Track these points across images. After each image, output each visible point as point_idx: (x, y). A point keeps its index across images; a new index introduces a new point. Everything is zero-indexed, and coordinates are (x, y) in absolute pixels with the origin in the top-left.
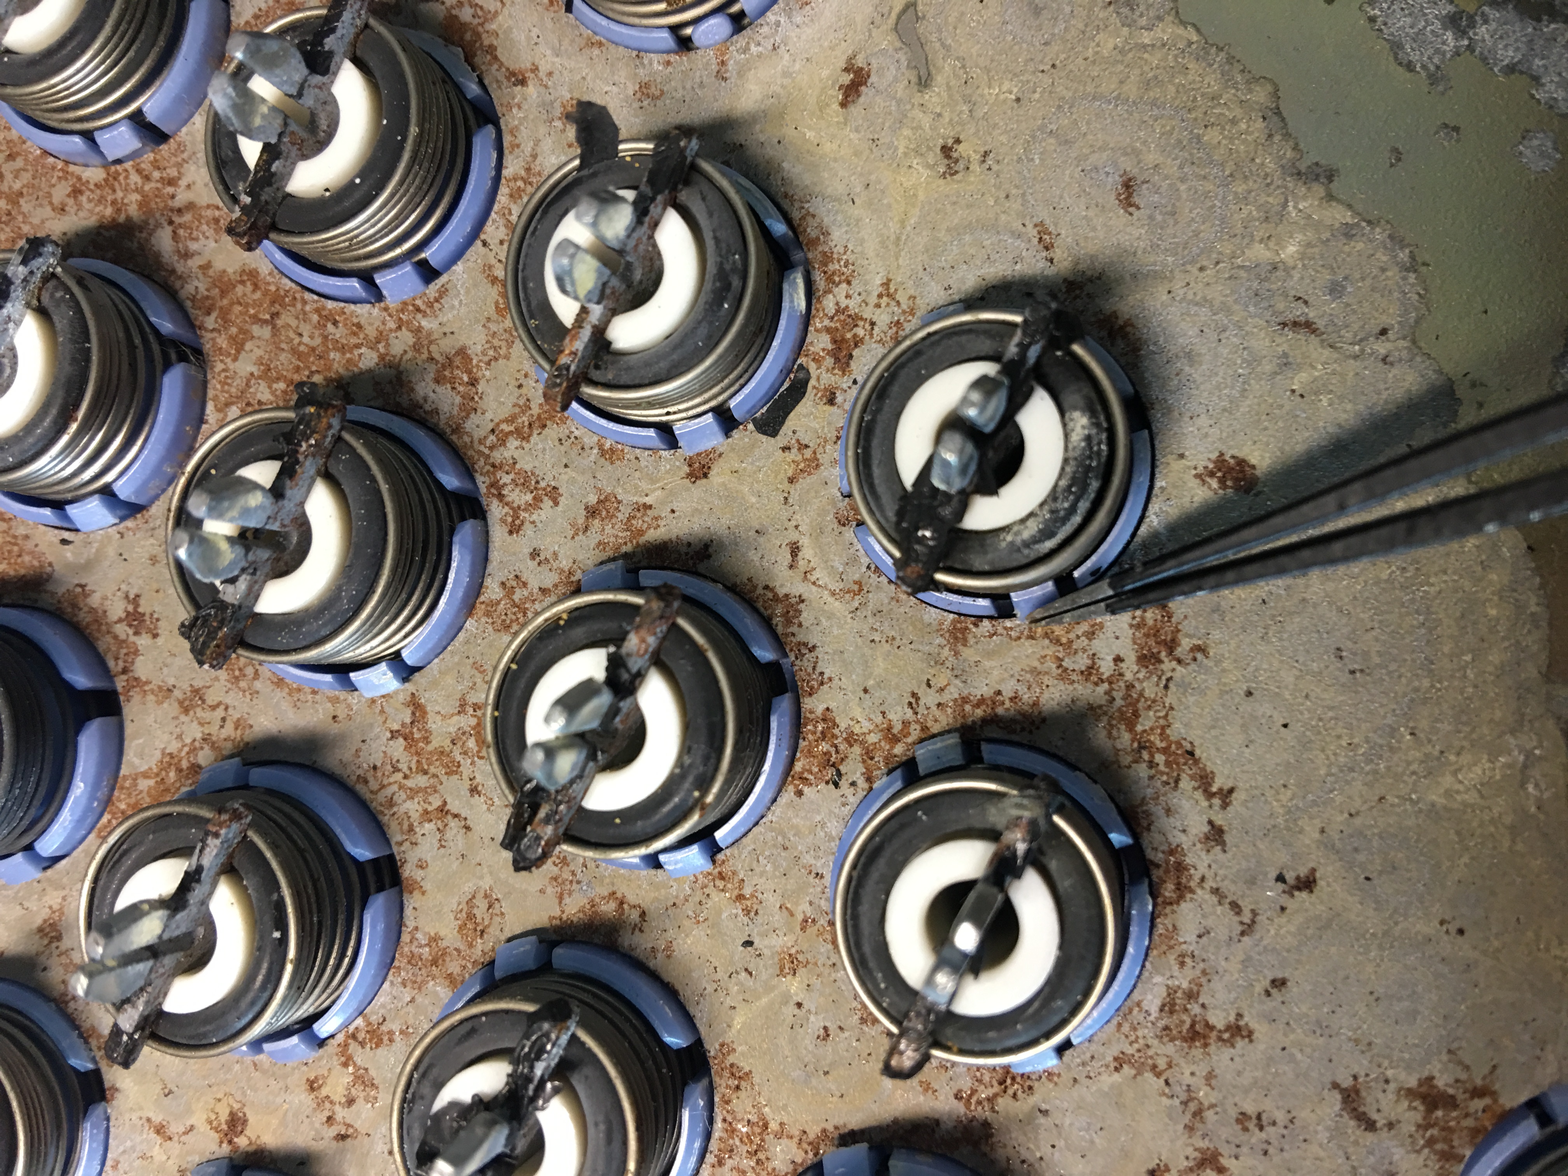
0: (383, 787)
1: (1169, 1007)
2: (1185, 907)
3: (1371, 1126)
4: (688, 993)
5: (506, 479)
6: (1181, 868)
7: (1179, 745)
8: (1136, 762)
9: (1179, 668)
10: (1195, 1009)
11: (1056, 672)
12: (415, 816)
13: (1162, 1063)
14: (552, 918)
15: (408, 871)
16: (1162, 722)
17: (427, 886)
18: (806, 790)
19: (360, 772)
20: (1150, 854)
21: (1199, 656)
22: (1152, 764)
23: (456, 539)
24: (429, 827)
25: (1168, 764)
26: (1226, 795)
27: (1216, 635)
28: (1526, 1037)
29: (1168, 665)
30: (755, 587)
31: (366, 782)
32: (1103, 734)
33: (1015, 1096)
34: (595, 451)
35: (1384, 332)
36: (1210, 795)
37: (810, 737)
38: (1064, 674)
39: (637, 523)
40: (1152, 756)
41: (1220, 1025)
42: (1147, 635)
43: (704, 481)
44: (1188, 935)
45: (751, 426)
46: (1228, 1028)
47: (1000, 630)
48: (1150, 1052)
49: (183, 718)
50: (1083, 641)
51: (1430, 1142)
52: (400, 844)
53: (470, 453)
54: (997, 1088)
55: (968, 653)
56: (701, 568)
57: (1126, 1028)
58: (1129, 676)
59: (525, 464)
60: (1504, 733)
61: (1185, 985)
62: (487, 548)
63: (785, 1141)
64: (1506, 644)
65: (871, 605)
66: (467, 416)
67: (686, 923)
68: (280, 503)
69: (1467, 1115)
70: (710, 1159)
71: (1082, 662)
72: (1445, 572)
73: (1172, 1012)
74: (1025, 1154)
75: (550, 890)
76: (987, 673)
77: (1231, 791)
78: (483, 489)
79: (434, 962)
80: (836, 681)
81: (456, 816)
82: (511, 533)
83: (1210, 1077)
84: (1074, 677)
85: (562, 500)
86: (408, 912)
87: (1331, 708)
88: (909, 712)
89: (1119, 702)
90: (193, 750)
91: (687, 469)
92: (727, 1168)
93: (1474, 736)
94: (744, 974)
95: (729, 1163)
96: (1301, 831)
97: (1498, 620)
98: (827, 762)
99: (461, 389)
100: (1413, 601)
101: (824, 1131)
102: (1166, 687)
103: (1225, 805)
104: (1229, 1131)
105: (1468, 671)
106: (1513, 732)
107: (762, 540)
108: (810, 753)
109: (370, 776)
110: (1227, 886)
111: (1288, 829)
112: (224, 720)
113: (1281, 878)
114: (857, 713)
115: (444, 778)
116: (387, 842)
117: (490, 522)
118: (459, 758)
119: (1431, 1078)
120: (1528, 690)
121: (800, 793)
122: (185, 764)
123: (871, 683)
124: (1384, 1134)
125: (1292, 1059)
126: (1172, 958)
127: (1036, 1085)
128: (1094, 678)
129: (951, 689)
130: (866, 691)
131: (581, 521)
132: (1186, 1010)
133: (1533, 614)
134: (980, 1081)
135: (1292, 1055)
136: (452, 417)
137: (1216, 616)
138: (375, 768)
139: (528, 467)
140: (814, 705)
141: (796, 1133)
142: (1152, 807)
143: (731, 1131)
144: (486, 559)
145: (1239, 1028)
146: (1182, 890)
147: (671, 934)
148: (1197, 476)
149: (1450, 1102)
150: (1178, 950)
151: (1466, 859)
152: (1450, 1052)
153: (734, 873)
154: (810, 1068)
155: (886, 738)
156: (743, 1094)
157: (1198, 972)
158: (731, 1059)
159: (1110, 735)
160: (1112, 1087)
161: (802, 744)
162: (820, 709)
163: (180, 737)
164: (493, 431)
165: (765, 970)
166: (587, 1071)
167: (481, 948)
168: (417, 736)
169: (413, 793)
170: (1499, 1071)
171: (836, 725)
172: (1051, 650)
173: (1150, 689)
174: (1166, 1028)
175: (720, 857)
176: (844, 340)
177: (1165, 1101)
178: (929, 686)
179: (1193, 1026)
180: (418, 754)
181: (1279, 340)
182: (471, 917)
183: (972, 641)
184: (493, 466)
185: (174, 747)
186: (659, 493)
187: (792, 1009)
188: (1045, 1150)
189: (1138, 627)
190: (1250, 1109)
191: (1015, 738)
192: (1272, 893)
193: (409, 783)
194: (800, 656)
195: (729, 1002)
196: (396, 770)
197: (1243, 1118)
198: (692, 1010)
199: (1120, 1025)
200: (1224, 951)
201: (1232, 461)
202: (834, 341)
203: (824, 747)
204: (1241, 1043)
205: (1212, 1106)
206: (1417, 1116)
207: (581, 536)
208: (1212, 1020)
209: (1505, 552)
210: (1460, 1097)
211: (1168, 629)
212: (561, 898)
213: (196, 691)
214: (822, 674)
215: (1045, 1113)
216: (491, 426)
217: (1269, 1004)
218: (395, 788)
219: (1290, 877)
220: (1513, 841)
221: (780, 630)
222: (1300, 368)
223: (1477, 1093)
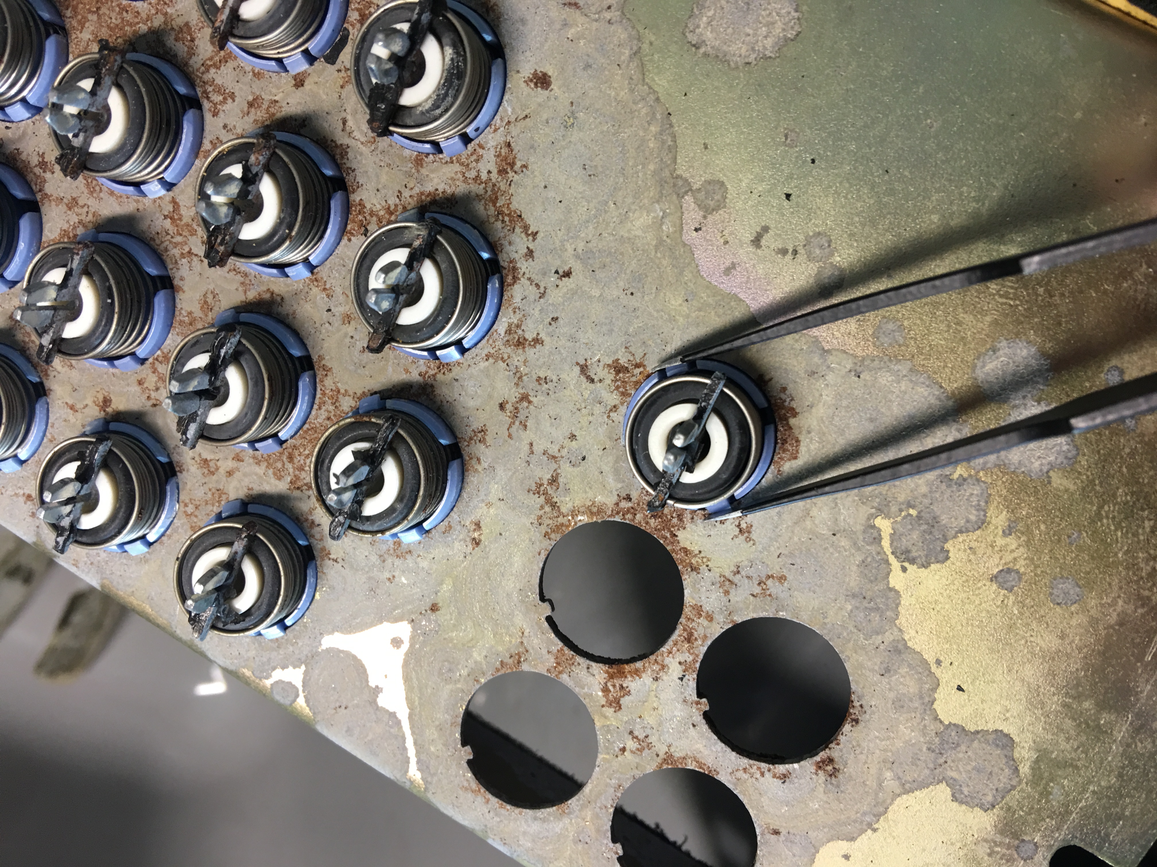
0: (162, 242)
1: (509, 331)
2: (516, 287)
3: (592, 381)
4: (304, 333)
5: (210, 89)
6: (515, 269)
7: (515, 212)
8: (496, 221)
9: (515, 176)
10: (520, 332)
11: (462, 179)
12: (178, 256)
13: (506, 356)
14: (242, 302)
15: (176, 282)
16: (508, 202)
17: (185, 288)
18: (352, 238)
19: (151, 236)
20: (502, 263)
21: (524, 170)
22: (503, 221)
23: (185, 118)
24: (184, 261)
25: (510, 221)
26: (535, 234)
27: (532, 159)
28: (659, 341)
29: (511, 174)
30: (327, 141)
31: (154, 240)
32: (482, 208)
33: (444, 373)
34: (251, 74)
35: (609, 7)
36: (528, 235)
37: (354, 213)
38: (466, 180)
39: (272, 110)
40: (503, 217)
41: (530, 339)
42: (502, 160)
43: (302, 88)
44: (517, 300)
45: (322, 59)
46: (533, 340)
47: (437, 159)
48: (501, 352)
49: (69, 212)
50: (474, 164)
51: (617, 388)
52: (172, 269)
53: (193, 76)
54: (436, 370)
55: (424, 171)
56: (302, 131)
57: (491, 341)
58: (494, 180)
59: (219, 81)
60: (654, 202)
61: (516, 322)
62: (203, 124)
63: (347, 398)
64: (657, 160)
65: (379, 149)
66: (191, 58)
67: (302, 302)
68: (95, 98)
69: (633, 376)
70: (316, 407)
71: (472, 174)
72: (632, 126)
73: (510, 334)
74: (450, 399)
75: (240, 289)
76: (431, 180)
77: (537, 233)
78: (200, 95)
79: (191, 324)
80: (364, 186)
81: (196, 255)
82: (213, 116)
83: (525, 362)
84: (470, 181)
85: (237, 99)
86: (177, 301)
87: (580, 193)
88: (398, 200)
89: (489, 193)
90: (75, 228)
91: (294, 82)
92: (322, 411)
93: (641, 204)
94: (327, 324)
95: (324, 408)
96: (566, 250)
97: (653, 148)
98: (361, 225)
99: (187, 43)
100: (617, 141)
101: (364, 392)
102: (510, 185)
103: (534, 240)
104: (534, 385)
105: (640, 174)
106: (658, 202)
107: (329, 117)
108: (354, 221)
109: (156, 237)
110: (533, 277)
111: (561, 250)
112: (87, 212)
113: (557, 272)
114: (375, 201)
115: (189, 237)
116: (166, 268)
117: (204, 110)
118: (196, 227)
119: (618, 359)
120: (666, 182)
121: (349, 240)
122: (71, 235)
123: (380, 187)
124: (599, 384)
125: (560, 353)
126: (510, 310)
127: (453, 368)
128: (478, 182)
129: (416, 188)
130: (378, 190)
131: (246, 109)
132: (516, 332)
133: (669, 146)
134: (429, 367)
135: (559, 351)
136: (183, 58)
137: (532, 150)
138: (158, 233)
139: (220, 83)
140: (355, 198)
141: (352, 394)
142: (503, 242)
143: (324, 394)
144: (203, 130)
145: (538, 339)
146: (515, 279)
147: (295, 307)
148: (525, 82)
149: (626, 370)
150: (513, 306)
151: (635, 261)
152: (626, 348)
153: (322, 278)
154: (357, 365)
155: (387, 212)
156: (329, 378)
157: (521, 316)
158: (323, 362)
159: (485, 209)
160: (485, 367)
161: (351, 216)
162: (358, 200)
163: (68, 222)
164: (203, 65)
165: (337, 322)
166: (247, 356)
167: (211, 316)
168: (176, 217)
169: (176, 245)
170: (647, 356)
171: (365, 207)
172: (460, 169)
173: (503, 186)
174: (508, 341)
175: (316, 271)
176: (365, 15)
177: (507, 373)
178: (406, 187)
179: (519, 339)
180: (177, 226)
181: (563, 12)
182: (206, 302)
183: (425, 165)
184: (204, 82)
185: (65, 227)
186: (281, 95)
187: (348, 339)
188: (456, 396)
189: (498, 156)
190: (542, 376)
191: (444, 211)
192: (553, 278)
193: (174, 240)
194: (348, 174)
195: (321, 337)
196: (168, 234)
197: (539, 379)
198: (306, 341)
199: (488, 340)
200: (532, 306)
201: (540, 74)
202: (360, 15)
203: (360, 217)
204: (538, 346)
205: (526, 374)
206: (612, 377)
207: (246, 117)
208: (527, 337)
209: (658, 116)
210: (630, 367)
211: (511, 157)
212: (245, 292)
213: (74, 199)
214: (358, 183)
215: (457, 380)
216: (202, 62)
217: (551, 328)
218: (167, 243)
219: (561, 272)
220: (656, 252)
221: (339, 161)
222: (571, 26)
223: (637, 366)
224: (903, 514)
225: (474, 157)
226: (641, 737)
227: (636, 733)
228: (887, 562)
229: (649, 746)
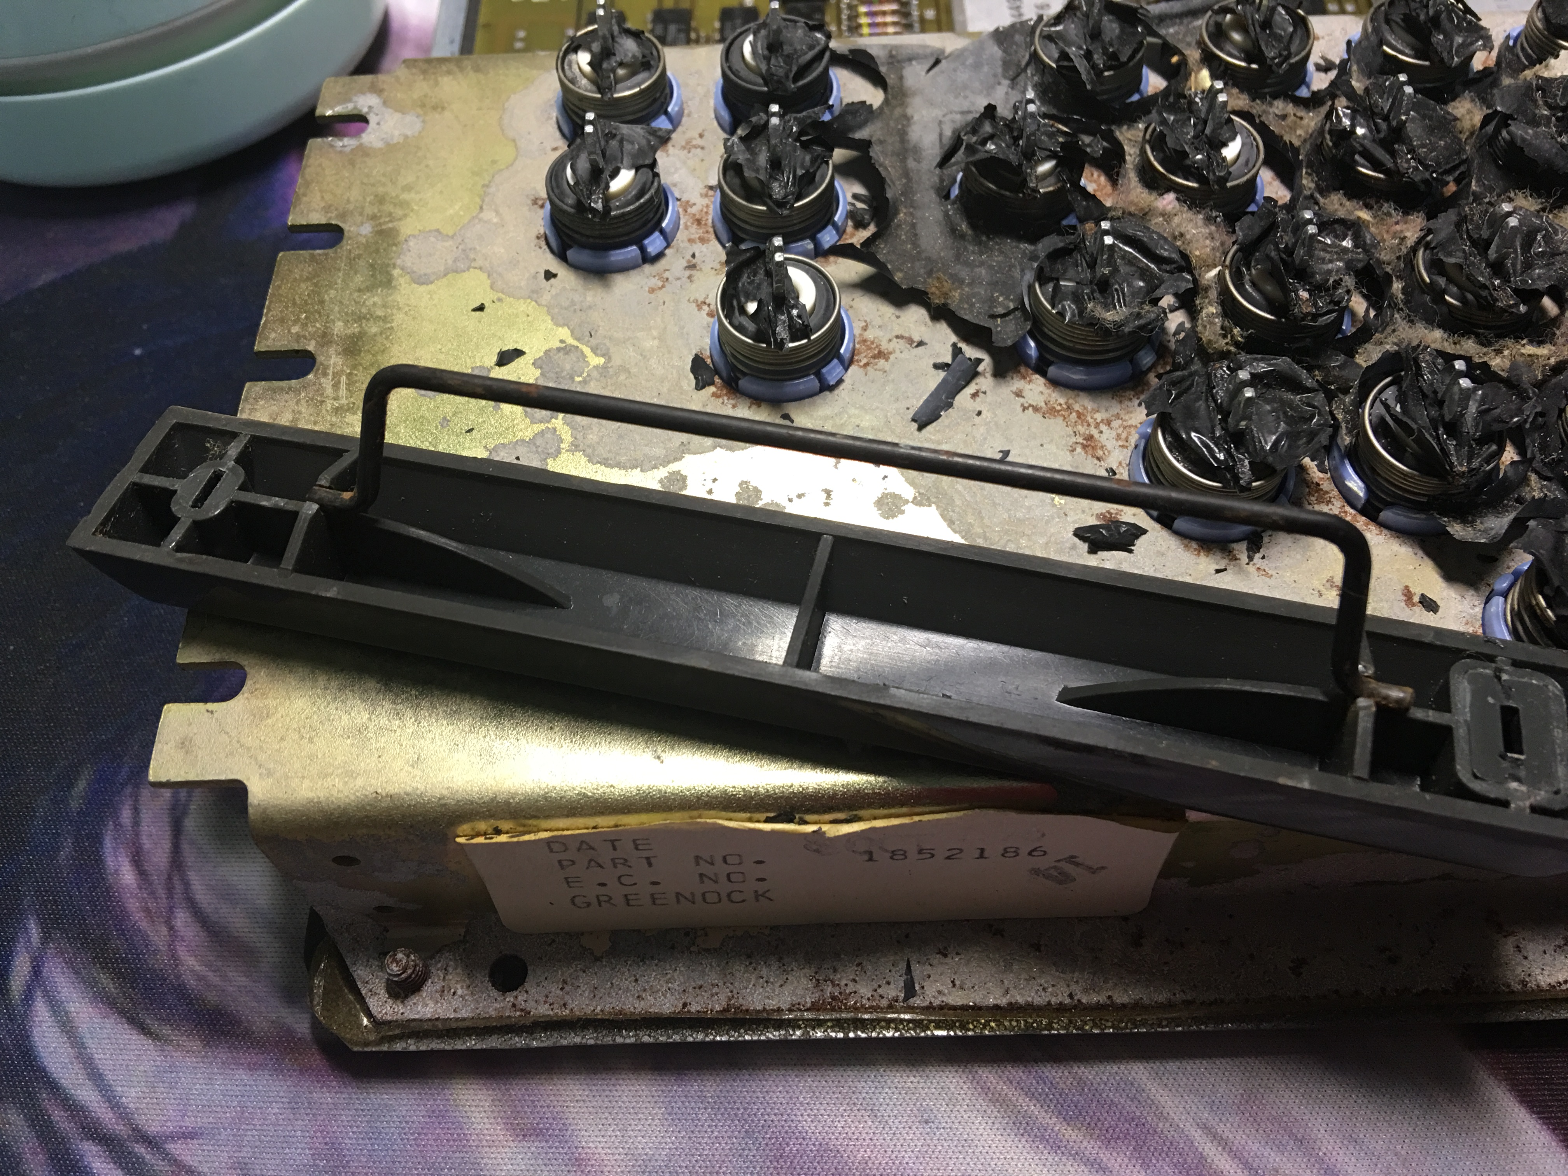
3: (897, 337)
7: (1055, 416)
8: (1067, 402)
16: (1067, 420)
20: (1037, 376)
21: (1071, 449)
22: (1060, 405)
25: (1054, 408)
26: (1024, 409)
27: (1070, 458)
29: (1080, 440)
32: (1087, 405)
36: (1030, 405)
40: (1063, 407)
50: (1120, 431)
58: (1092, 428)
77: (1024, 411)
84: (1113, 418)
89: (1089, 418)
102: (1075, 432)
103: (1022, 405)
113: (985, 393)
119: (887, 360)
128: (1105, 421)
142: (1050, 389)
149: (874, 357)
152: (886, 372)
159: (1083, 405)
172: (1130, 423)
173: (1081, 429)
189: (1102, 447)
206: (883, 347)
210: (872, 360)
211: (1090, 452)
223: (866, 365)
224: (585, 375)
225: (1124, 436)
226: (693, 150)
227: (699, 150)
228: (578, 340)
229: (684, 148)
